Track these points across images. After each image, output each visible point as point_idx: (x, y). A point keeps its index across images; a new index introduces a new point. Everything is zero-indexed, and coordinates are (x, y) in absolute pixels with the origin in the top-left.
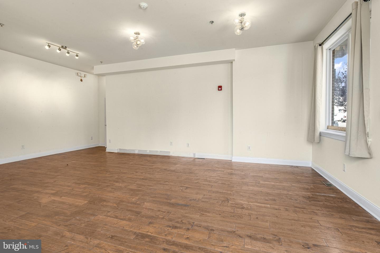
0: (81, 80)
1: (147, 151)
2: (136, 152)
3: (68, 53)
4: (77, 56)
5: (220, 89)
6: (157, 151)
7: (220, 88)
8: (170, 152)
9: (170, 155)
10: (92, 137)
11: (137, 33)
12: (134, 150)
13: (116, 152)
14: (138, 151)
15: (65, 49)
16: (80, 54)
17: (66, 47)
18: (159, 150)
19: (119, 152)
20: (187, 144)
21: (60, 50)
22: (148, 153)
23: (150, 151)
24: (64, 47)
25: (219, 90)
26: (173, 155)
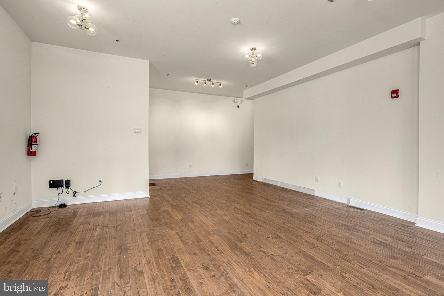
0: (238, 106)
1: (289, 184)
2: (279, 184)
3: (213, 84)
4: (220, 85)
5: (394, 95)
6: (300, 187)
7: (396, 93)
8: (315, 190)
9: (315, 195)
10: (247, 163)
11: (252, 49)
12: (277, 182)
13: (261, 181)
14: (280, 183)
15: (210, 81)
16: (223, 82)
17: (210, 79)
18: (302, 185)
19: (263, 181)
20: (338, 182)
21: (205, 83)
22: (290, 187)
23: (292, 185)
24: (209, 80)
25: (392, 97)
26: (319, 195)
